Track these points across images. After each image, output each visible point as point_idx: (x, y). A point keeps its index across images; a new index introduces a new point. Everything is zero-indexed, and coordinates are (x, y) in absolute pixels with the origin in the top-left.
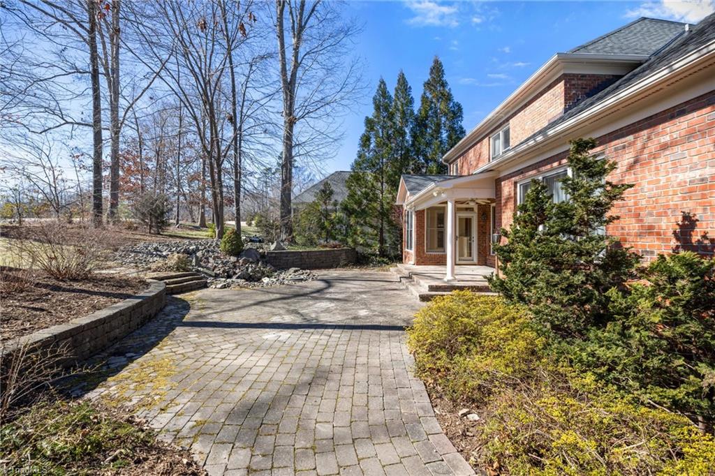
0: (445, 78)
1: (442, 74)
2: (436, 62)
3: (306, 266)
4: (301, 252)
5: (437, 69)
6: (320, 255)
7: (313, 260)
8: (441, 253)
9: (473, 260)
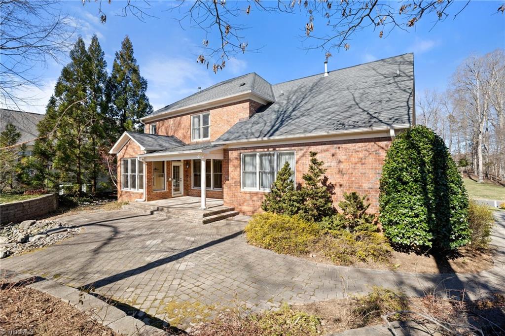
0: (135, 56)
1: (132, 52)
2: (128, 40)
3: (29, 216)
4: (22, 203)
5: (127, 46)
6: (39, 203)
7: (34, 209)
8: (162, 191)
9: (181, 193)
